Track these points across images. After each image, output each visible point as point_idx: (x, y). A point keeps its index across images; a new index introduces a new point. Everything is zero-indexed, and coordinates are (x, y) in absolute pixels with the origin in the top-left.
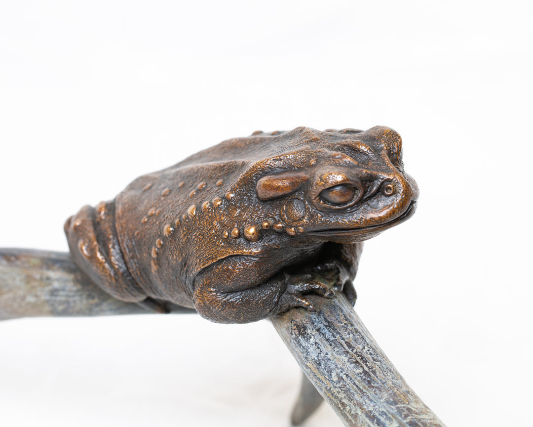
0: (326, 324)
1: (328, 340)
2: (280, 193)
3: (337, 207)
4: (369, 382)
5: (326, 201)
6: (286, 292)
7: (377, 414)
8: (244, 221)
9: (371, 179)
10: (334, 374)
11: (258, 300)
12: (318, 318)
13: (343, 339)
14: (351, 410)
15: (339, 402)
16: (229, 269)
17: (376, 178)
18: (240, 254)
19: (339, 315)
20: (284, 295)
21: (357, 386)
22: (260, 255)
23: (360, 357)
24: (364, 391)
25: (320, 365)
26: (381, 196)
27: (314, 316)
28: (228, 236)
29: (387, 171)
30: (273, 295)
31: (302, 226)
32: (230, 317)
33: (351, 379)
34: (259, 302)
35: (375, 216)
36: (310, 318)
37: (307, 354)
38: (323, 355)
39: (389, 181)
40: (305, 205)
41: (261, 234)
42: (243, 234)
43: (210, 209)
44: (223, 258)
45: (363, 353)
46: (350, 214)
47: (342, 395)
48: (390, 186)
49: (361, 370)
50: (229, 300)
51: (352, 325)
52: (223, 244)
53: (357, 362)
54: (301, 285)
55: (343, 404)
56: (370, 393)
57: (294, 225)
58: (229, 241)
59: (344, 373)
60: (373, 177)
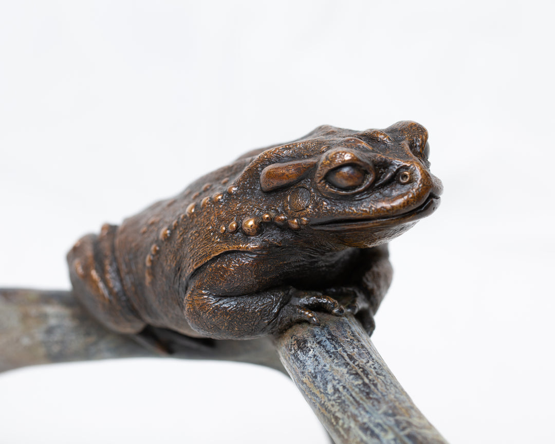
0: (330, 337)
1: (328, 352)
2: (285, 182)
3: (344, 192)
4: (368, 394)
5: (333, 185)
6: (288, 304)
7: (371, 426)
8: (243, 214)
9: (385, 165)
10: (330, 386)
11: (255, 308)
12: (321, 332)
13: (346, 352)
14: (343, 424)
15: (332, 416)
16: (223, 267)
17: (391, 164)
18: (236, 249)
19: (346, 331)
20: (286, 307)
21: (353, 398)
22: (259, 251)
23: (361, 370)
24: (361, 402)
25: (316, 378)
26: (396, 185)
27: (317, 330)
28: (225, 231)
29: (405, 157)
30: (272, 304)
31: (305, 216)
32: (222, 326)
33: (348, 390)
34: (256, 311)
35: (387, 205)
36: (312, 332)
37: (304, 368)
38: (320, 367)
39: (406, 168)
40: (310, 193)
41: (261, 227)
42: (241, 228)
43: (209, 204)
44: (217, 254)
45: (366, 367)
46: (359, 202)
47: (336, 408)
48: (407, 173)
49: (360, 382)
50: (222, 305)
51: (359, 341)
52: (219, 240)
53: (357, 374)
54: (307, 298)
55: (337, 419)
56: (368, 405)
57: (297, 216)
58: (225, 237)
59: (341, 384)
60: (387, 163)
